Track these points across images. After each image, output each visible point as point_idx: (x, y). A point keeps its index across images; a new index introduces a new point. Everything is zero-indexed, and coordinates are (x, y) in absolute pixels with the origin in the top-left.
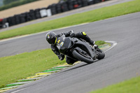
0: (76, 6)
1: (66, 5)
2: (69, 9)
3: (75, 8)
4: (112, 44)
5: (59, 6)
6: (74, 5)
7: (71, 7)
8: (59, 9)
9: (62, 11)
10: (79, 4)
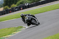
0: (10, 12)
1: (6, 11)
2: (8, 13)
3: (10, 13)
4: (26, 27)
5: (3, 12)
6: (9, 11)
7: (8, 12)
8: (3, 13)
9: (5, 14)
10: (11, 11)
